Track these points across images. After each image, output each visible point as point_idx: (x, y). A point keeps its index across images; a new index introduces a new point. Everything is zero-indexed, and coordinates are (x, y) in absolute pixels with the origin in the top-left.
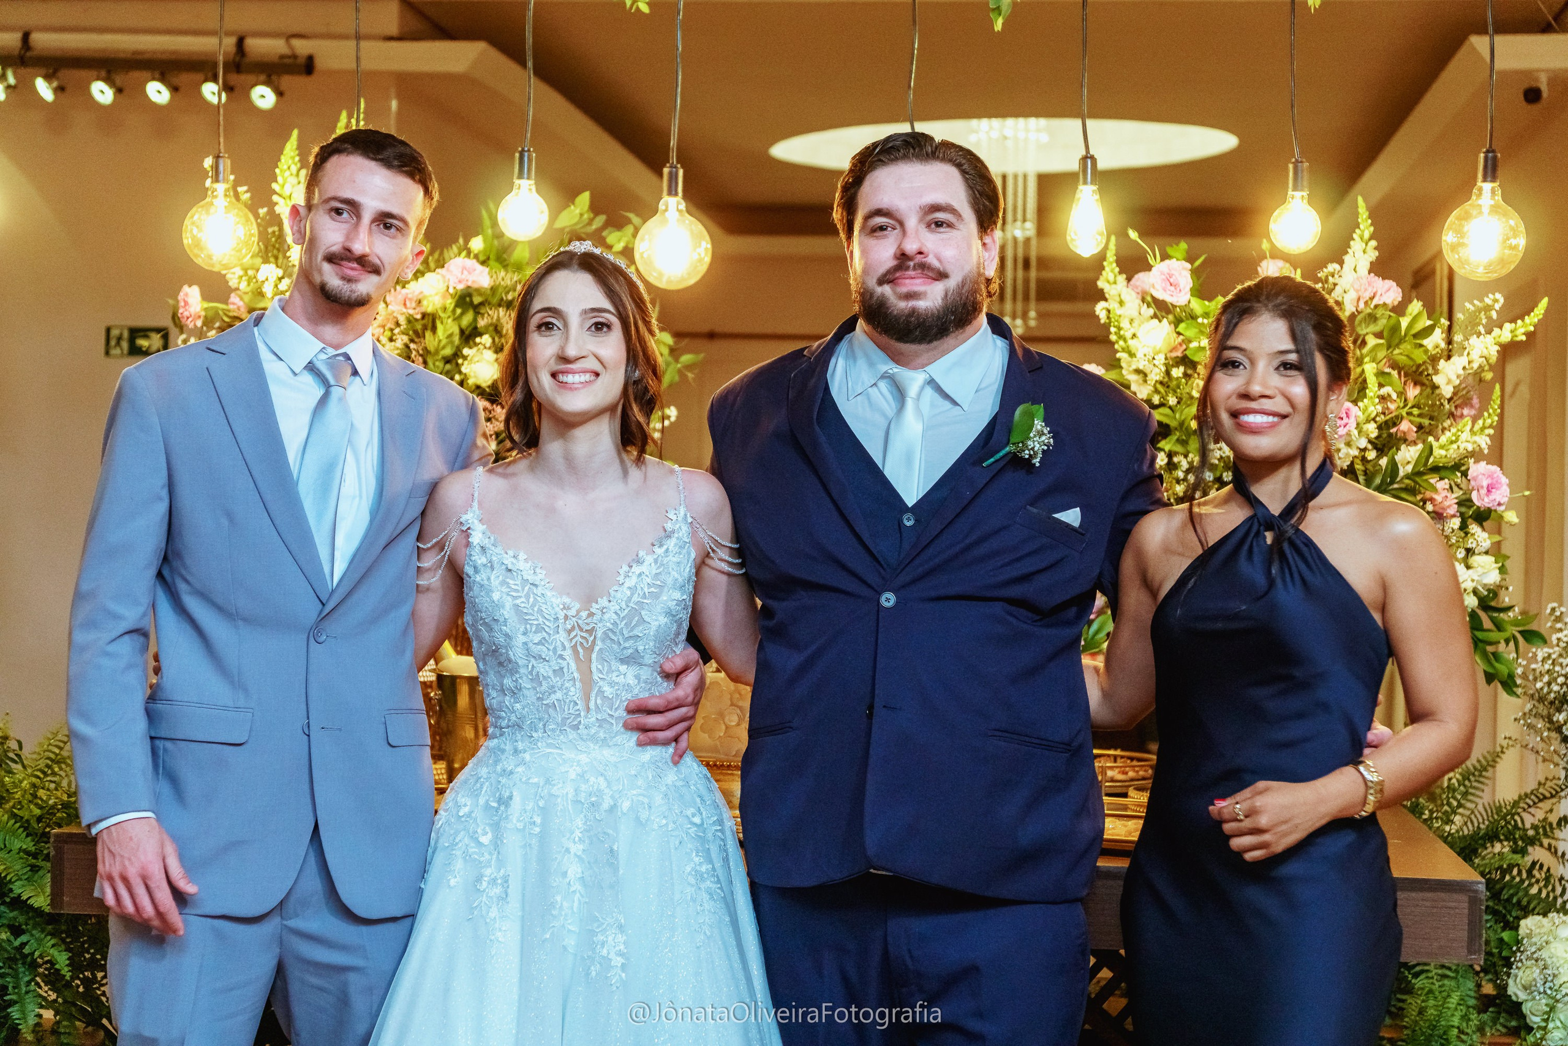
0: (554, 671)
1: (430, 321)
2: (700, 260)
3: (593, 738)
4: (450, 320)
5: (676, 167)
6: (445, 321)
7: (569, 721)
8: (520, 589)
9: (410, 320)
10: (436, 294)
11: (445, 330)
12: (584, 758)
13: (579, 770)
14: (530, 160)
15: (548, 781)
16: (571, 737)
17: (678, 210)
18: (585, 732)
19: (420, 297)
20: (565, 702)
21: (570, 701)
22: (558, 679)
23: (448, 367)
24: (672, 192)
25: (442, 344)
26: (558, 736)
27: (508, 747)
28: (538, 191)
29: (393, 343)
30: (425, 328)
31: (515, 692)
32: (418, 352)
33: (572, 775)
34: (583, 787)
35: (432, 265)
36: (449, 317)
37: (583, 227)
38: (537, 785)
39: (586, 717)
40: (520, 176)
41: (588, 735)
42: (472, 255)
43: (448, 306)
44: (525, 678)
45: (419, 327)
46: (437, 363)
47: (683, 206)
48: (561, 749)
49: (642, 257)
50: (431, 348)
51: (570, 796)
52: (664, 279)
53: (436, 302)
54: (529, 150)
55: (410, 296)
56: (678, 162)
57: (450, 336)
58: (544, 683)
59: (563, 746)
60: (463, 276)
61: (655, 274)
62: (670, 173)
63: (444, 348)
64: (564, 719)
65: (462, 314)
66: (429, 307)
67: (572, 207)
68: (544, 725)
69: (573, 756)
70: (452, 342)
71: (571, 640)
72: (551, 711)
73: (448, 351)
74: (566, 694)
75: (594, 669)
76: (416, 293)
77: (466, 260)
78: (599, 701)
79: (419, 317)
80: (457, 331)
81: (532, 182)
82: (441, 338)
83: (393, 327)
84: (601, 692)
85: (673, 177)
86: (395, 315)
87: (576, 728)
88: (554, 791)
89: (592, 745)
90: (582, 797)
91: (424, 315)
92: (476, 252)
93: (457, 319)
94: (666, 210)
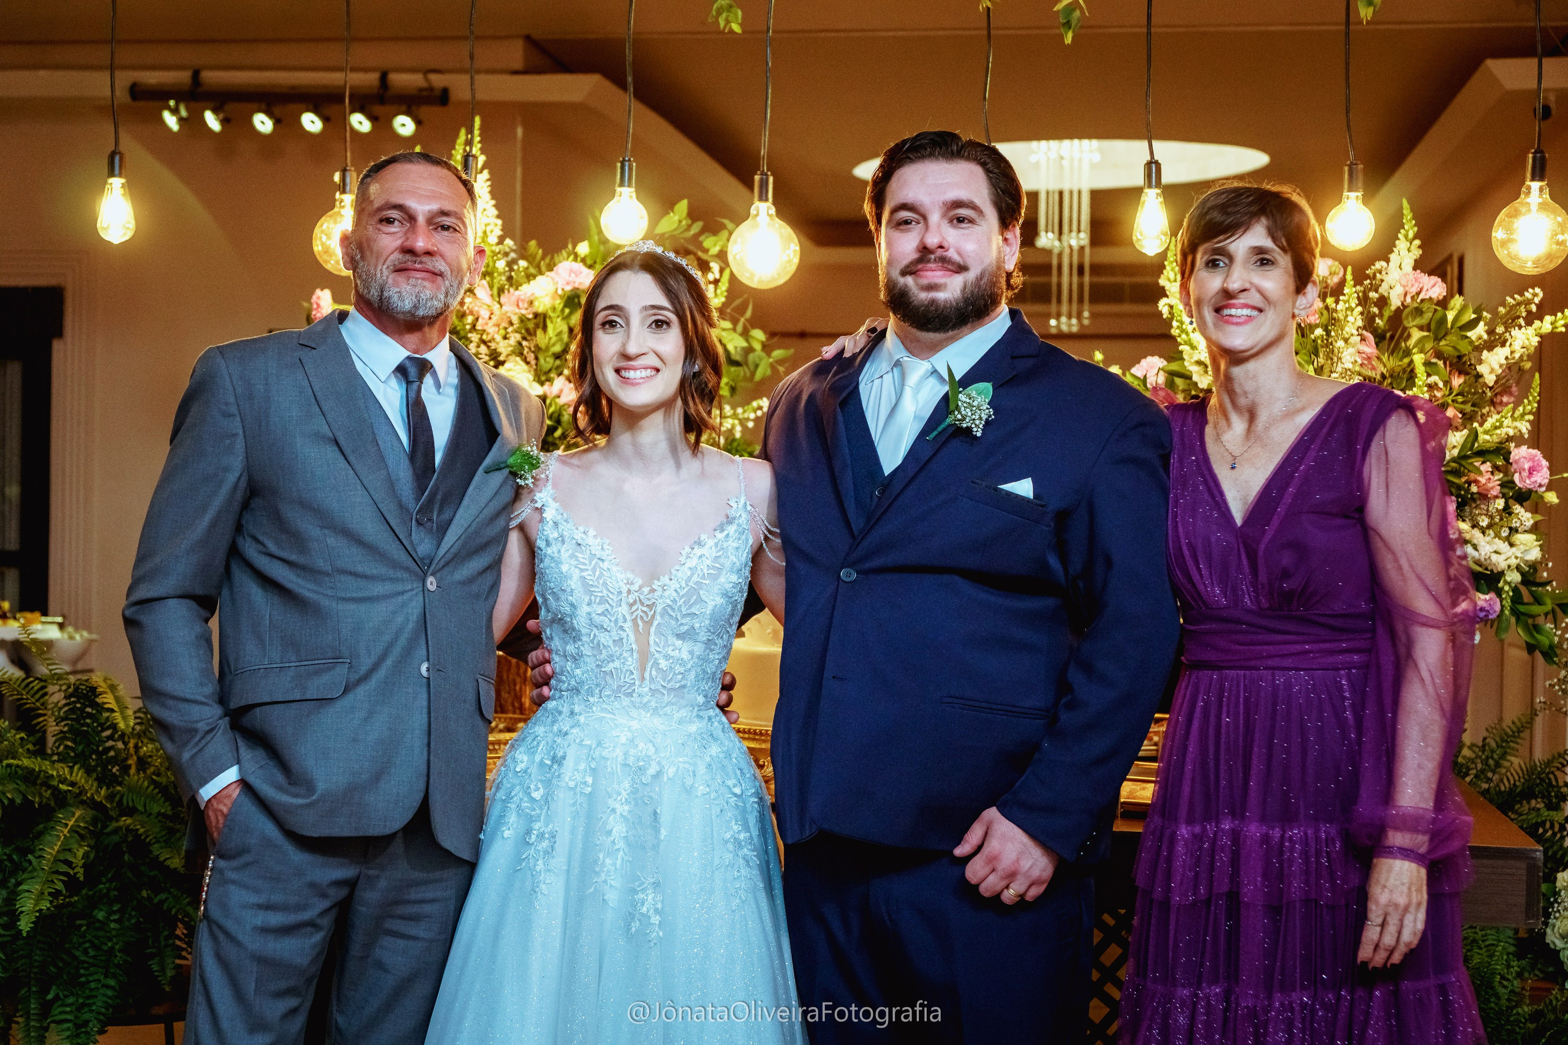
0: (614, 641)
1: (541, 320)
2: (789, 261)
3: (645, 706)
4: (559, 320)
5: (766, 175)
6: (554, 320)
7: (623, 689)
8: (587, 562)
9: (523, 319)
10: (546, 295)
11: (554, 329)
12: (635, 725)
13: (629, 735)
14: (630, 169)
15: (599, 744)
16: (624, 704)
17: (768, 215)
18: (638, 700)
19: (532, 298)
20: (622, 671)
21: (627, 671)
22: (617, 648)
23: (558, 362)
24: (763, 197)
25: (552, 341)
26: (613, 702)
27: (565, 710)
28: (638, 198)
29: (507, 341)
30: (537, 326)
31: (576, 659)
32: (530, 348)
33: (623, 740)
34: (632, 752)
35: (543, 268)
36: (558, 317)
37: (682, 233)
38: (590, 747)
39: (640, 686)
40: (622, 184)
41: (641, 703)
42: (579, 259)
43: (557, 306)
44: (586, 646)
45: (531, 325)
46: (548, 359)
47: (773, 211)
48: (614, 714)
49: (735, 258)
50: (542, 345)
51: (619, 759)
52: (756, 279)
53: (547, 303)
54: (629, 160)
55: (522, 297)
56: (768, 170)
57: (559, 334)
58: (603, 651)
59: (616, 712)
60: (571, 279)
61: (747, 275)
62: (761, 180)
63: (554, 345)
64: (620, 687)
65: (571, 313)
66: (541, 307)
67: (672, 214)
68: (600, 691)
69: (625, 722)
70: (561, 340)
71: (632, 613)
72: (608, 677)
73: (558, 348)
74: (623, 663)
75: (652, 642)
76: (529, 294)
77: (574, 263)
78: (654, 673)
79: (530, 316)
80: (565, 329)
81: (633, 190)
82: (551, 335)
83: (507, 326)
84: (656, 664)
85: (764, 184)
86: (509, 314)
87: (630, 695)
88: (605, 753)
89: (644, 713)
90: (631, 761)
91: (536, 315)
92: (582, 256)
93: (566, 318)
94: (757, 215)
